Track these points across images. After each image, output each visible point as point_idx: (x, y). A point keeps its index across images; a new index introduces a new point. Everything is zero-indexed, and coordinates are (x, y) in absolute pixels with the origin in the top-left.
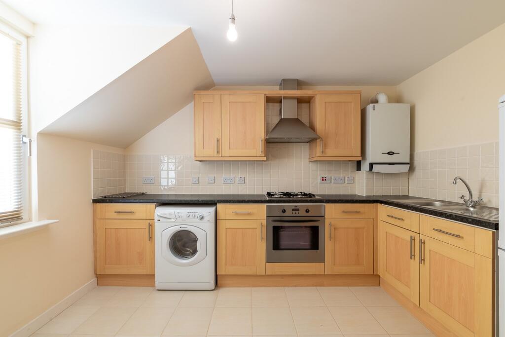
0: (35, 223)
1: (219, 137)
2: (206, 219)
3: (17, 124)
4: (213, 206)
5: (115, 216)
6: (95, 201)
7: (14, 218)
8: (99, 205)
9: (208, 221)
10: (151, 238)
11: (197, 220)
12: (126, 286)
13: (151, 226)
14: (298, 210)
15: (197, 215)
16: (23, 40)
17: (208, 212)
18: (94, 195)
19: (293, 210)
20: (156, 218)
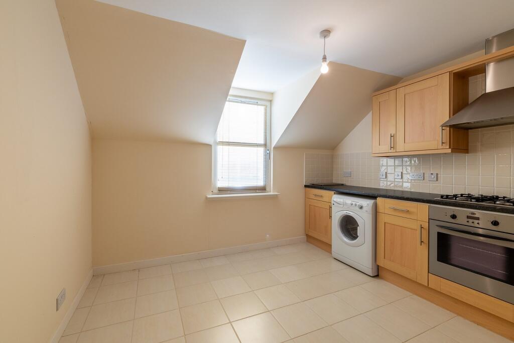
0: (272, 193)
1: (393, 132)
2: (364, 209)
3: (265, 145)
4: (373, 199)
5: (313, 197)
6: (306, 186)
7: (263, 189)
8: (307, 189)
9: (367, 211)
10: (331, 217)
11: (357, 208)
12: (319, 247)
13: (331, 207)
14: (478, 219)
15: (358, 204)
16: (268, 104)
17: (367, 203)
18: (305, 182)
19: (468, 217)
20: (333, 202)
